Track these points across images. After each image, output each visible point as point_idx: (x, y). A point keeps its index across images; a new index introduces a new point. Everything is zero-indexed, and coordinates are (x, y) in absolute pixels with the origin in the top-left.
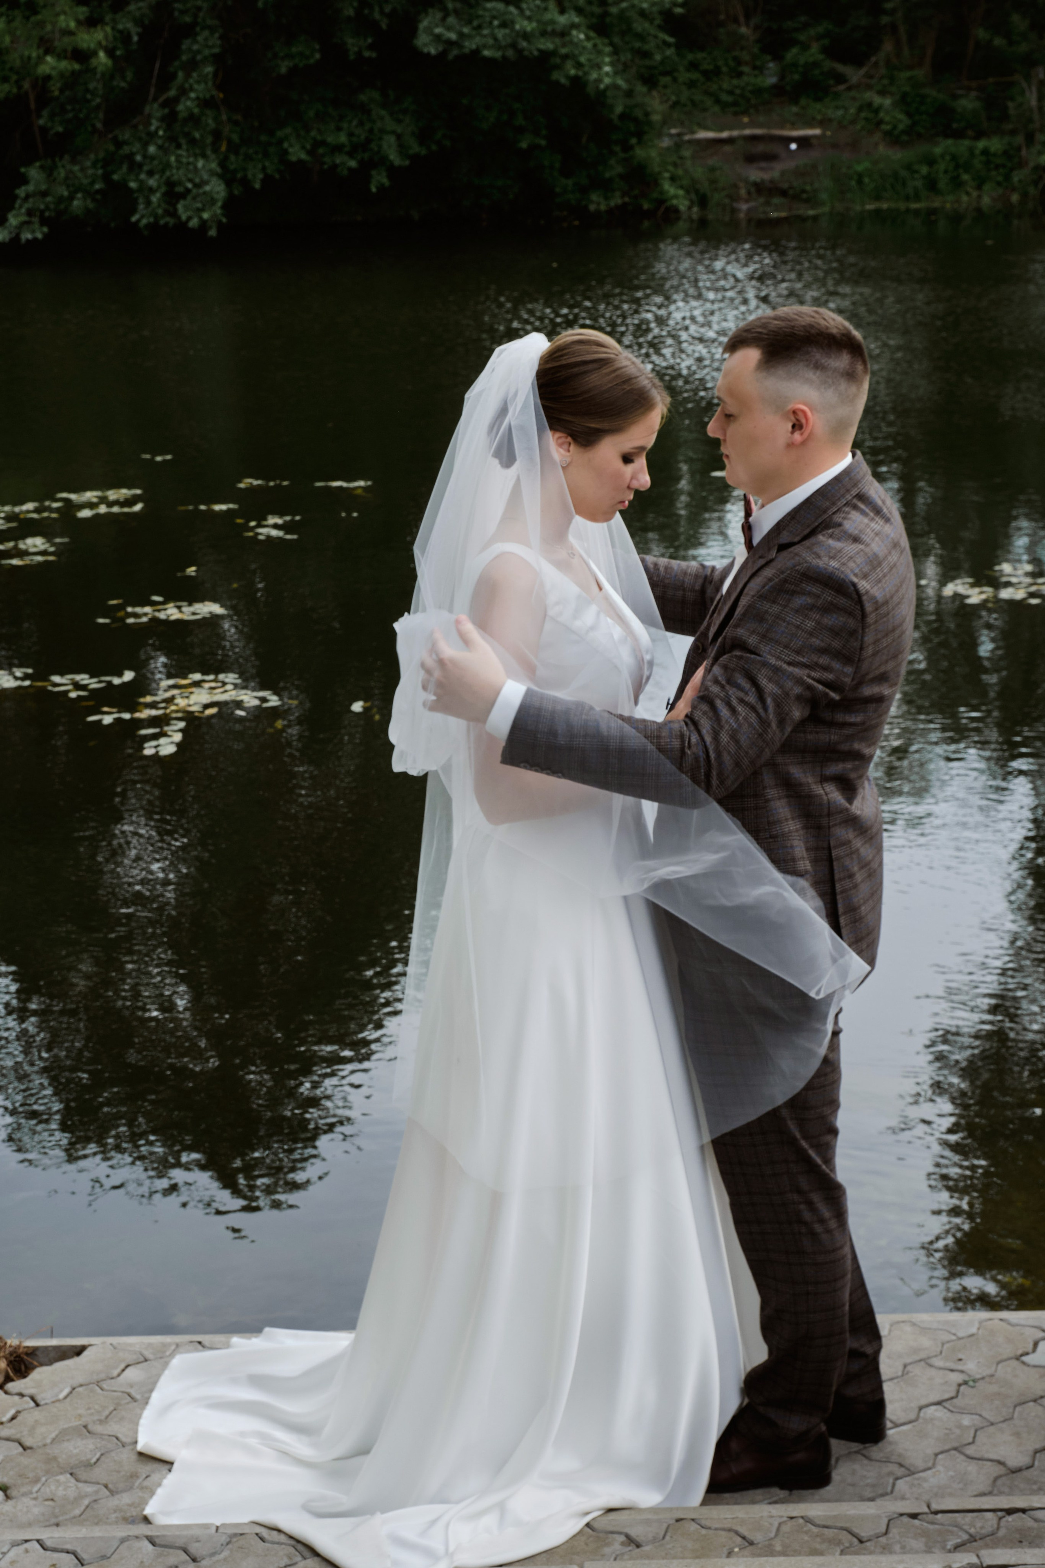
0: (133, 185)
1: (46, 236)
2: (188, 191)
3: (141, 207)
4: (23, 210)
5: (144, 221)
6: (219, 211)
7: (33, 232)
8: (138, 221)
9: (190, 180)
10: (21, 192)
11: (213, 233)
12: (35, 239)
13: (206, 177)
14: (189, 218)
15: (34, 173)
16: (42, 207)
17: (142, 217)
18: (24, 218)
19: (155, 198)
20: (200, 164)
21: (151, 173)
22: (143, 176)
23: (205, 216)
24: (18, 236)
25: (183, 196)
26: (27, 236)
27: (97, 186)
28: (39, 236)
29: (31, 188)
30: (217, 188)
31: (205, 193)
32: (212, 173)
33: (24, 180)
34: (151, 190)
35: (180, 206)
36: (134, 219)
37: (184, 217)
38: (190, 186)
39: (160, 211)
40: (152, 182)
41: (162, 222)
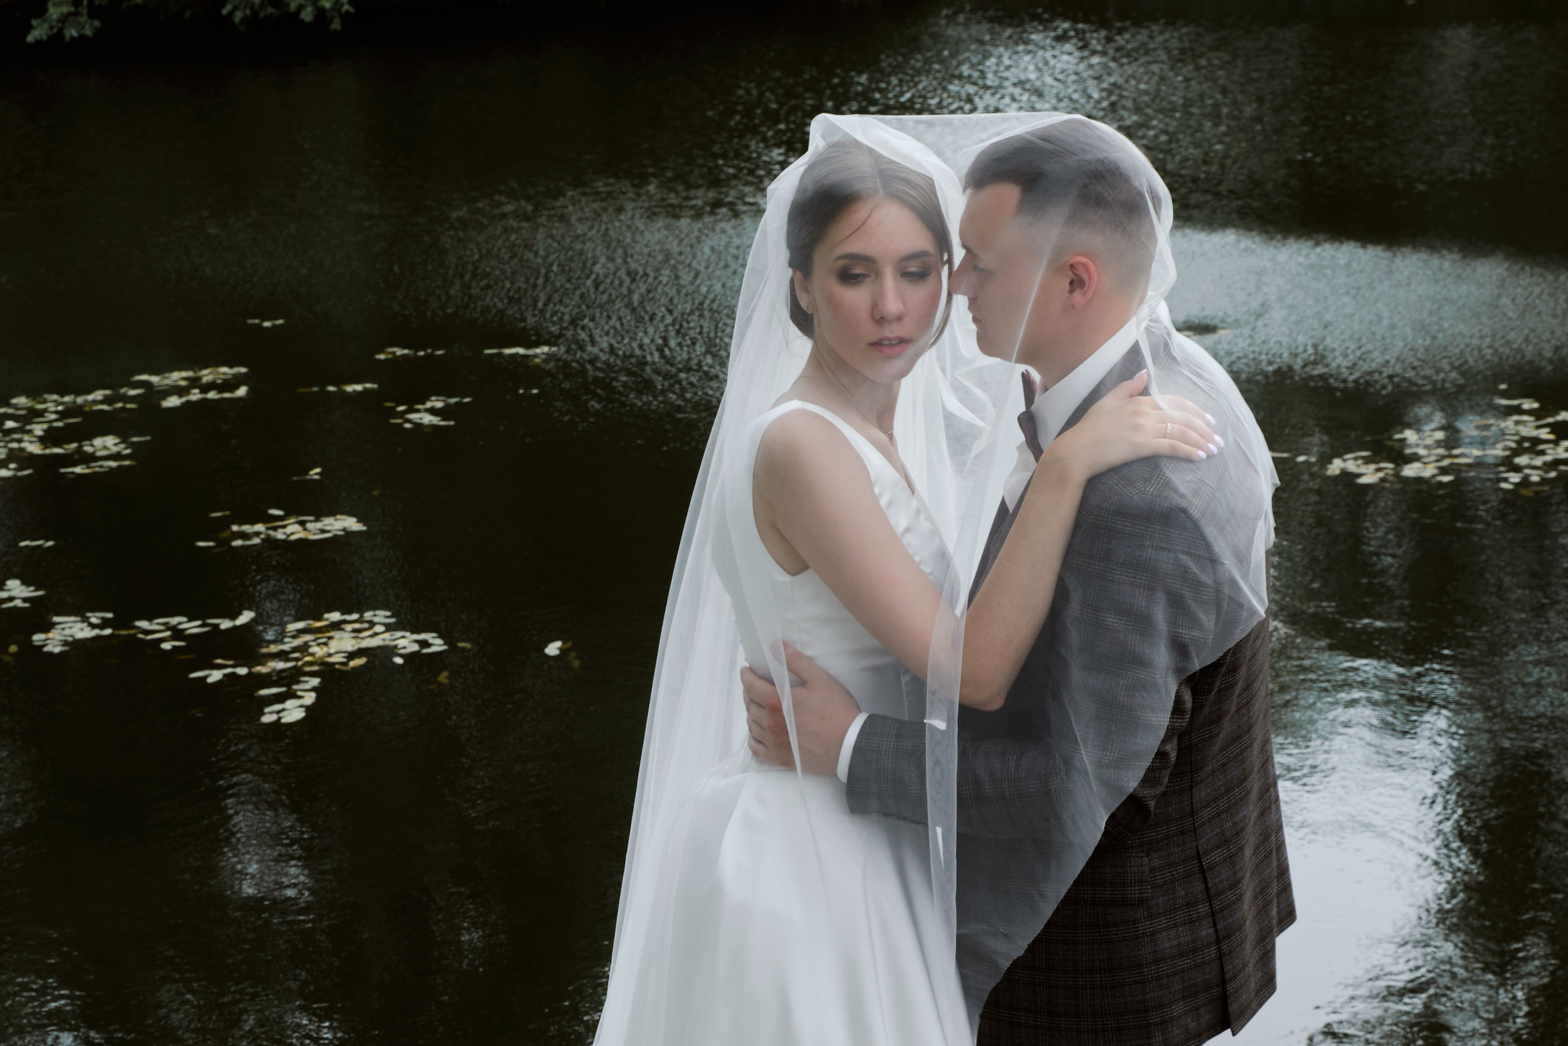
1: (98, 32)
7: (81, 26)
11: (336, 25)
12: (83, 37)
18: (65, 9)
24: (61, 31)
26: (72, 32)
28: (88, 32)
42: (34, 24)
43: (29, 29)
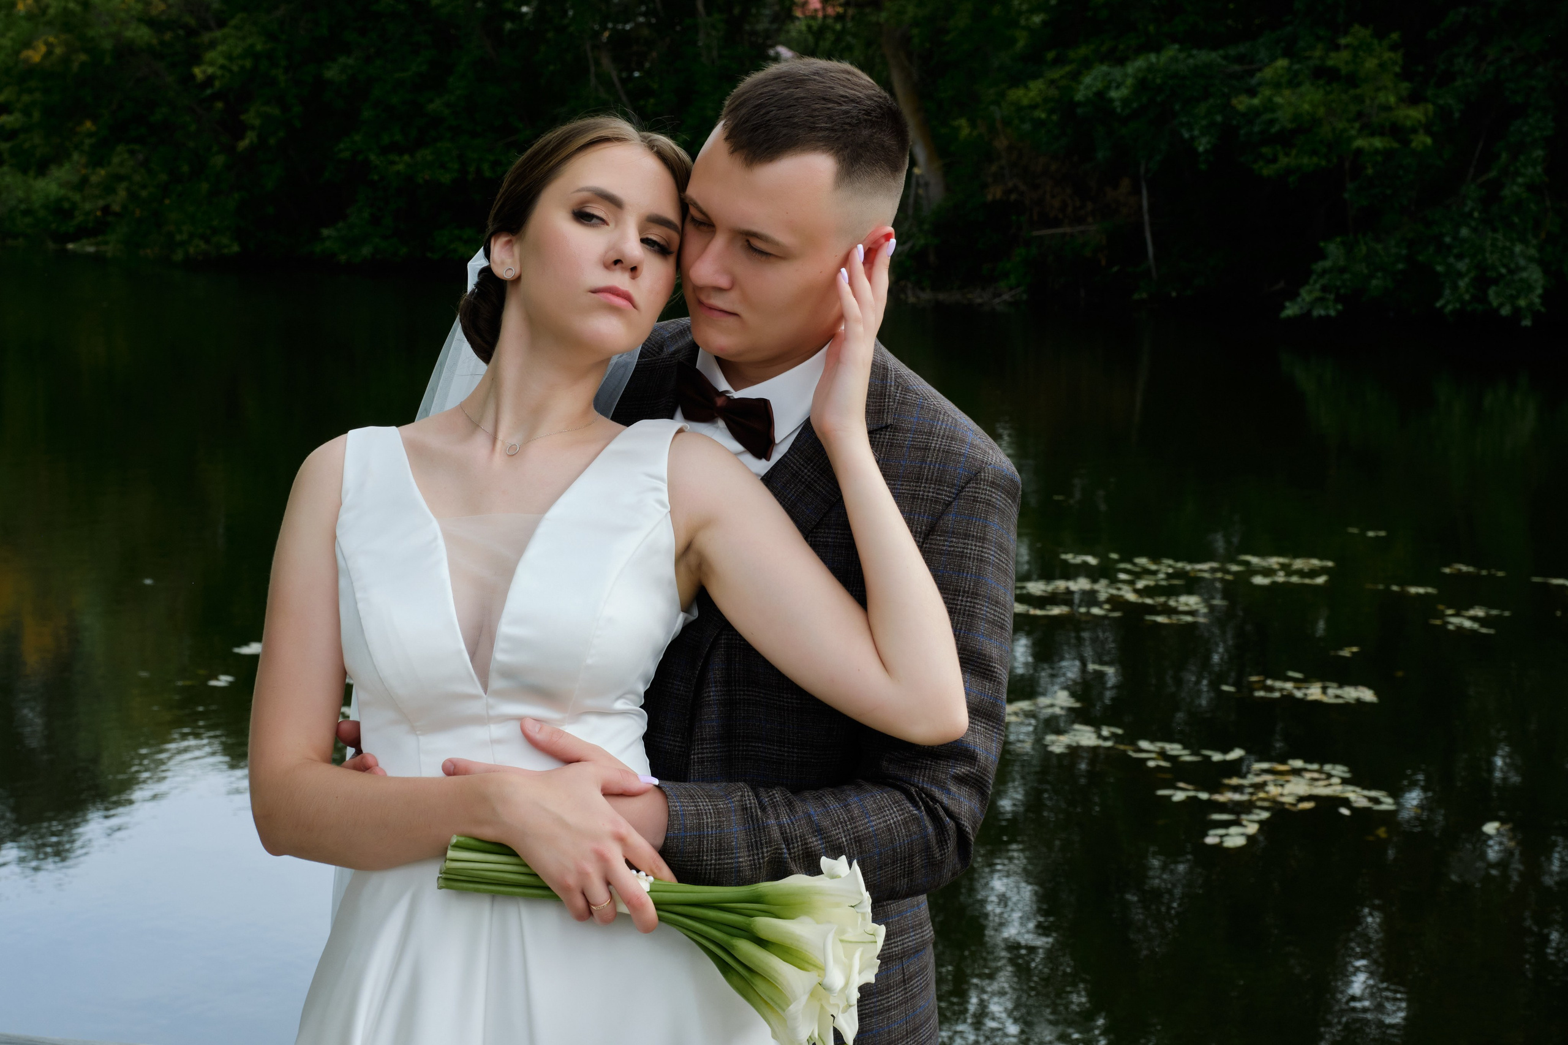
0: (1440, 268)
1: (1339, 313)
2: (1502, 276)
3: (1447, 292)
4: (1318, 286)
5: (1450, 307)
6: (1537, 300)
7: (1326, 308)
8: (1442, 307)
9: (1505, 266)
10: (1319, 266)
11: (1527, 322)
12: (1328, 317)
13: (1522, 262)
14: (1501, 305)
15: (1334, 249)
16: (1338, 283)
17: (1448, 303)
18: (1317, 294)
19: (1462, 284)
20: (1518, 248)
21: (1460, 257)
22: (1451, 260)
23: (1522, 303)
24: (1309, 312)
25: (1495, 282)
26: (1318, 312)
27: (1400, 266)
28: (1332, 313)
29: (1327, 264)
30: (1534, 275)
31: (1521, 280)
32: (1531, 259)
33: (1322, 255)
34: (1460, 275)
35: (1492, 292)
36: (1438, 304)
37: (1495, 304)
38: (1503, 271)
39: (1467, 297)
40: (1462, 266)
41: (1469, 308)
42: (1287, 304)
43: (1283, 308)
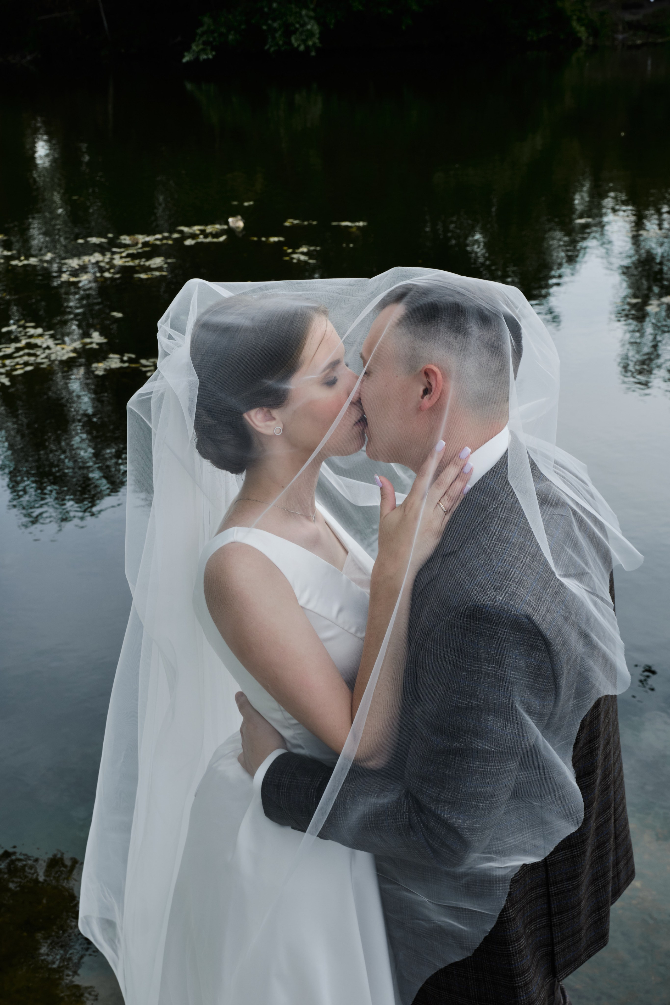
0: (265, 27)
1: (214, 56)
2: (297, 29)
3: (270, 40)
4: (201, 42)
5: (272, 49)
6: (317, 41)
7: (207, 54)
8: (269, 49)
9: (298, 23)
10: (199, 31)
11: (313, 54)
12: (208, 59)
13: (307, 20)
14: (299, 46)
15: (207, 20)
16: (211, 39)
17: (271, 46)
18: (201, 47)
19: (278, 35)
20: (304, 12)
21: (274, 20)
22: (270, 22)
23: (310, 43)
24: (198, 58)
25: (295, 32)
26: (203, 57)
27: (243, 27)
28: (210, 57)
29: (205, 28)
30: (314, 27)
31: (308, 30)
32: (311, 18)
33: (201, 24)
34: (275, 30)
35: (293, 39)
36: (267, 47)
37: (296, 45)
38: (297, 26)
39: (281, 43)
40: (276, 25)
41: (283, 49)
42: (186, 54)
43: (183, 56)
